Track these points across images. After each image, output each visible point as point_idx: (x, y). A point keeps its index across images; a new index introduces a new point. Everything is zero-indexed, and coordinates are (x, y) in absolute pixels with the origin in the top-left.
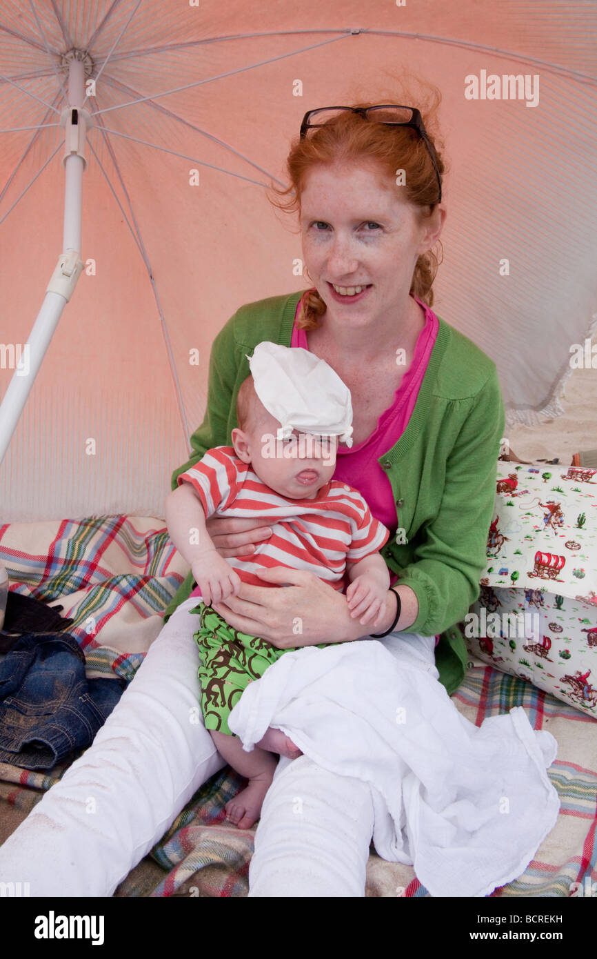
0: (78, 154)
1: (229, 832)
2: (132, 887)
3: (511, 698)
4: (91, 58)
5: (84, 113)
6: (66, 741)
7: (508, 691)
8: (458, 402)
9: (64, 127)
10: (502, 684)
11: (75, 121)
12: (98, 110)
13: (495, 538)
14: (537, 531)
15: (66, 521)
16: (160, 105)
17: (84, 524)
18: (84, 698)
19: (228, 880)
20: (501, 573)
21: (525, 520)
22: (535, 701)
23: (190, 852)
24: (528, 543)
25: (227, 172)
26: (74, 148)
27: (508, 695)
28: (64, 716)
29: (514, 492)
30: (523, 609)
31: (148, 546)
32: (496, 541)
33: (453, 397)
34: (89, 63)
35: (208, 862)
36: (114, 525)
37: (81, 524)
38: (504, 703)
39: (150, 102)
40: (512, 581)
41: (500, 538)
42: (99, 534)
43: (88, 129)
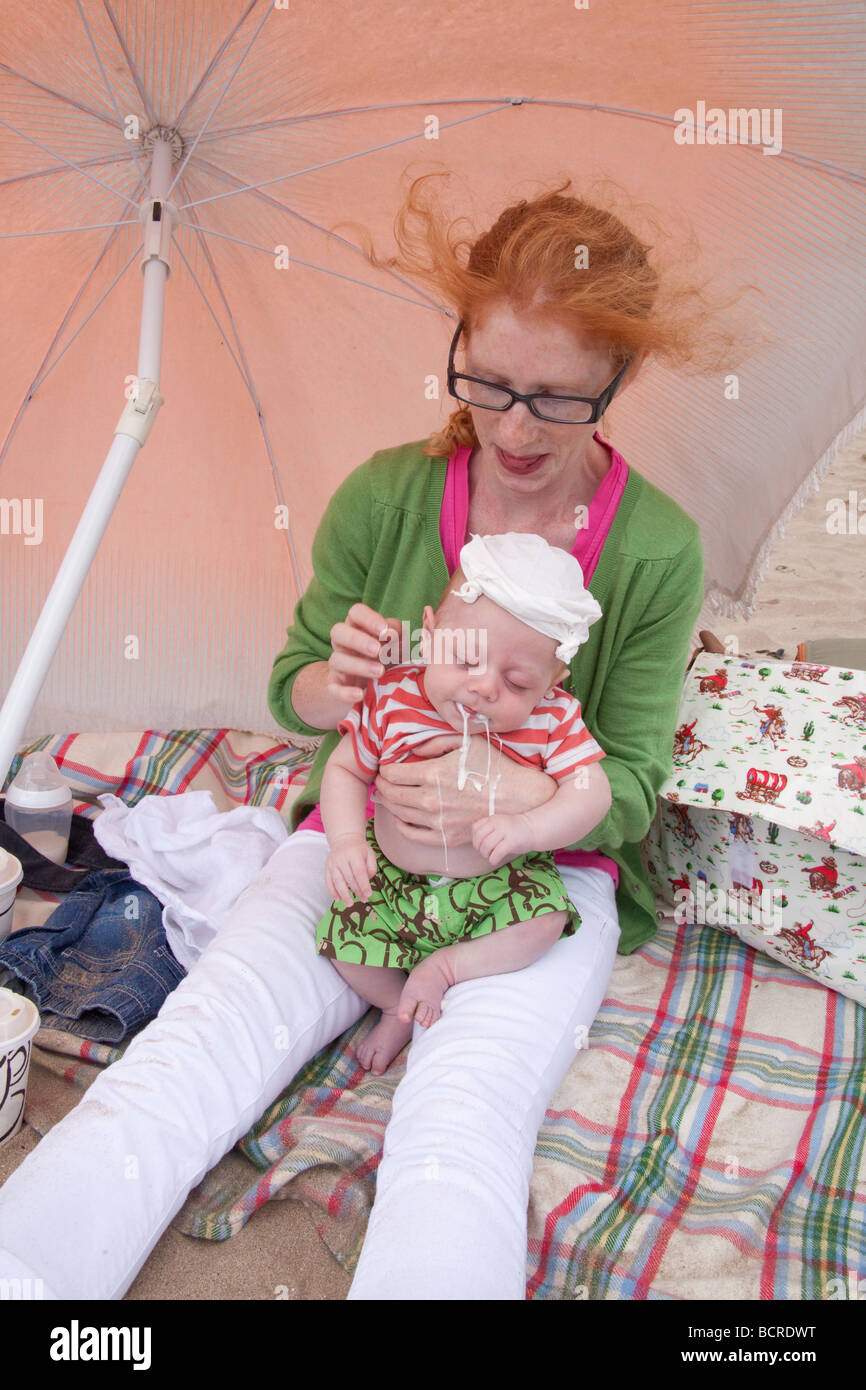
0: (160, 258)
1: (343, 1125)
2: (217, 1188)
3: (712, 957)
4: (181, 138)
5: (170, 207)
6: (138, 1009)
7: (708, 948)
8: (650, 563)
9: (144, 225)
10: (701, 939)
11: (157, 217)
12: (191, 202)
13: (690, 743)
14: (751, 744)
15: (149, 733)
16: (269, 195)
17: (172, 738)
18: (160, 952)
19: (338, 1183)
20: (698, 790)
21: (736, 729)
22: (743, 961)
23: (291, 1148)
24: (737, 755)
25: (356, 281)
26: (155, 251)
27: (708, 953)
28: (134, 976)
29: (722, 692)
30: (727, 844)
31: (249, 774)
32: (691, 747)
33: (644, 556)
34: (178, 144)
35: (313, 1163)
36: (209, 743)
37: (167, 738)
38: (702, 964)
39: (255, 192)
40: (713, 802)
41: (697, 745)
42: (190, 753)
43: (174, 226)
